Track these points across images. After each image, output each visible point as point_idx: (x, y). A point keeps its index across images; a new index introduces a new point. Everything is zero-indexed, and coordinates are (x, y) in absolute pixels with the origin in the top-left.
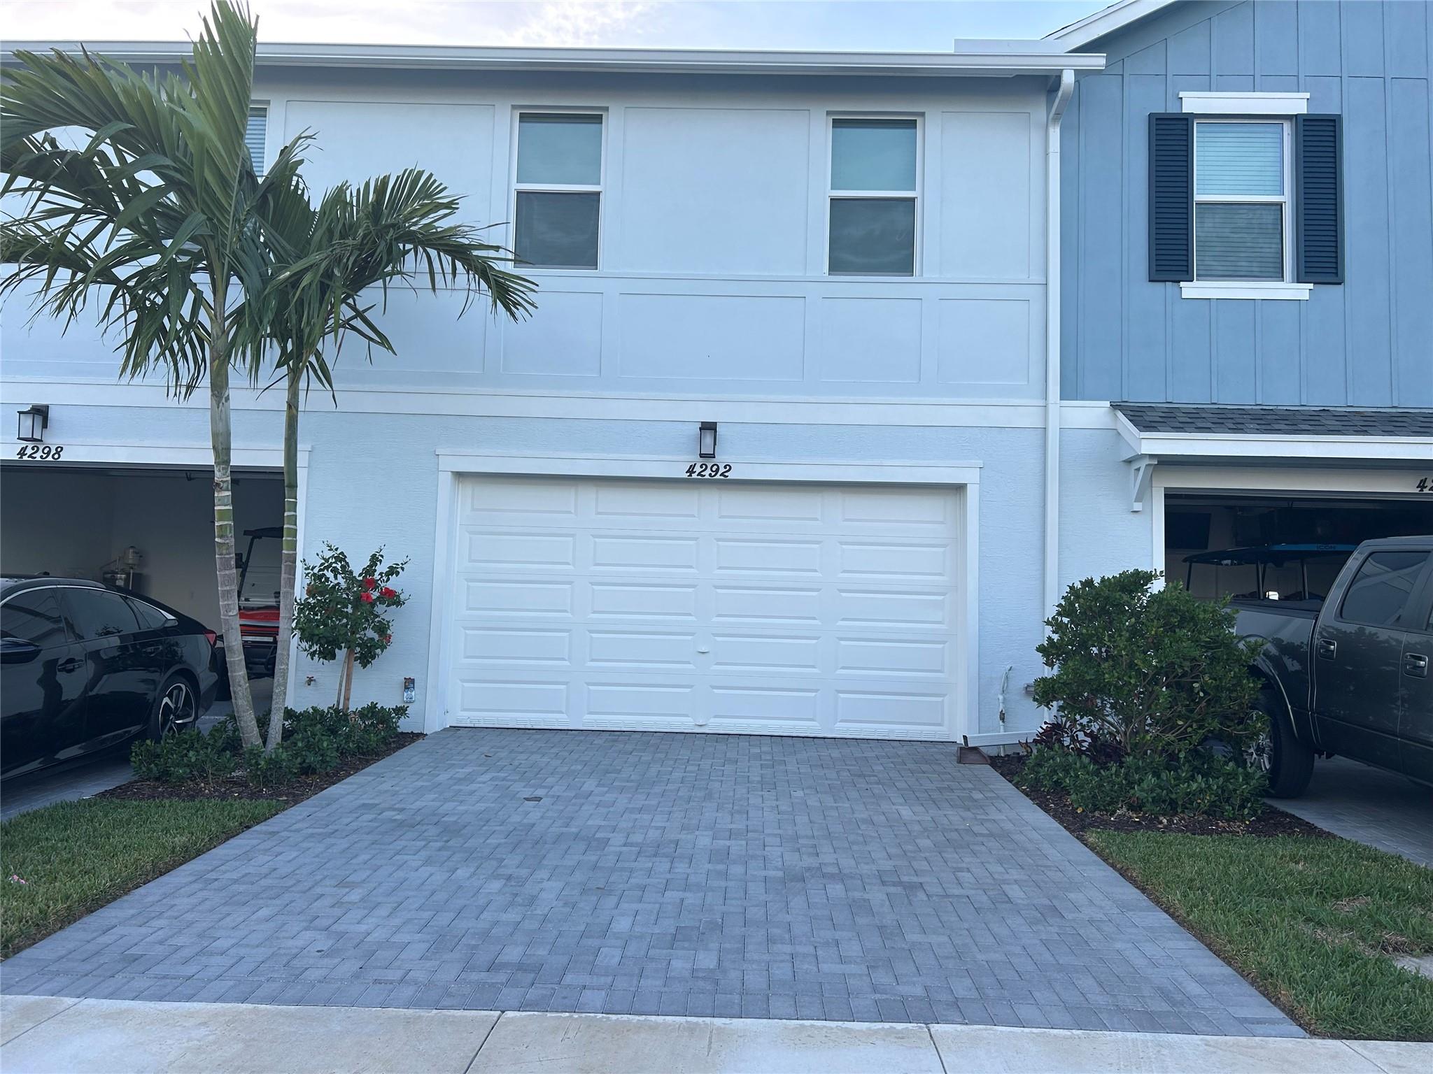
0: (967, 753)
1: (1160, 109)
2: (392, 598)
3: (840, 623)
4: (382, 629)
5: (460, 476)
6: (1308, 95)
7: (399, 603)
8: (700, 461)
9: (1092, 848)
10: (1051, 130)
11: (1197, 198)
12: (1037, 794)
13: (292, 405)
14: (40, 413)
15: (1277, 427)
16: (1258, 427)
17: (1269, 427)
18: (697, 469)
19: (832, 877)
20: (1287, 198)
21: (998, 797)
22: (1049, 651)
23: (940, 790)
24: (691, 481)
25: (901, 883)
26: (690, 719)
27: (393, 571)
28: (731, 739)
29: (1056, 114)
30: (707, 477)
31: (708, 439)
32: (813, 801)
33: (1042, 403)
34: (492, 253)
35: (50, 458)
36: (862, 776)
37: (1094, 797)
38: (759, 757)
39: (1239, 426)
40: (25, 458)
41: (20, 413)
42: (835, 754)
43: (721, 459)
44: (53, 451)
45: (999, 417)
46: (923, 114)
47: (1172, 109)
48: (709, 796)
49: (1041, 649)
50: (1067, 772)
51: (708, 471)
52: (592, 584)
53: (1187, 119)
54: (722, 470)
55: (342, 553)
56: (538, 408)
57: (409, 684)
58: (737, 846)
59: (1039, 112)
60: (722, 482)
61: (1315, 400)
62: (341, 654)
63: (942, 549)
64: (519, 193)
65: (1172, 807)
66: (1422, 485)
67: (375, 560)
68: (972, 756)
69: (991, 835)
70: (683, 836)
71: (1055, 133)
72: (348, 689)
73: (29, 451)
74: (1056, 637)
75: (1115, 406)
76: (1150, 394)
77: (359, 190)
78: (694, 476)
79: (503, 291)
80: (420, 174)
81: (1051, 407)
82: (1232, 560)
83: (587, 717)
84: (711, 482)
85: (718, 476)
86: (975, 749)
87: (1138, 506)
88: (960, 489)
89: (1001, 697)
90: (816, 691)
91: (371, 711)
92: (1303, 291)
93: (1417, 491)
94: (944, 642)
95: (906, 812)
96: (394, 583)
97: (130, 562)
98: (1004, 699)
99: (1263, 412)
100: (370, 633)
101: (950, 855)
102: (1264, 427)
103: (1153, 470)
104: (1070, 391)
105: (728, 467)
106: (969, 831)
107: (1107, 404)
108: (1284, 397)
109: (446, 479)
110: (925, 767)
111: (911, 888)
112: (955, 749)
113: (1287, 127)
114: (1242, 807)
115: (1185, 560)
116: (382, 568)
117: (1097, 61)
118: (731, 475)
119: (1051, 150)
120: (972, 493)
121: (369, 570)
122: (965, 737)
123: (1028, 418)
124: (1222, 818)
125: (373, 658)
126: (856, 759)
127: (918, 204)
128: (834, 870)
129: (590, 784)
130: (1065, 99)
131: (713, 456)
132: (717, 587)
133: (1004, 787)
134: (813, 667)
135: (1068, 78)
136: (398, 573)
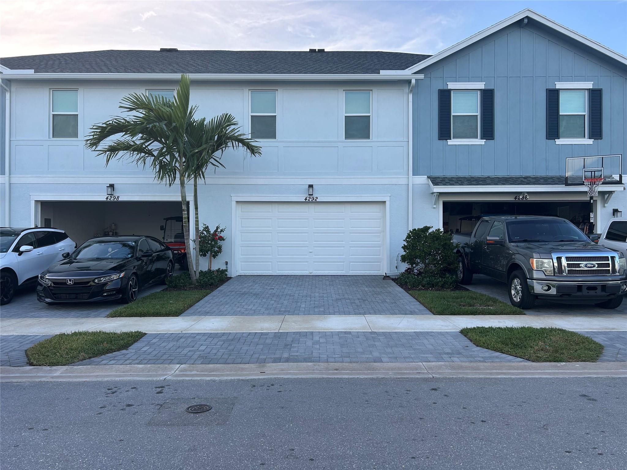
0: (386, 277)
1: (441, 88)
2: (221, 239)
3: (350, 242)
4: (220, 248)
5: (237, 202)
6: (484, 83)
7: (224, 240)
8: (309, 196)
9: (410, 294)
10: (410, 95)
11: (453, 114)
12: (401, 286)
13: (195, 186)
14: (112, 186)
15: (473, 183)
16: (467, 183)
17: (470, 183)
18: (308, 199)
19: (347, 299)
20: (478, 114)
21: (391, 286)
22: (404, 248)
23: (376, 285)
24: (306, 202)
25: (362, 300)
26: (307, 271)
27: (222, 231)
28: (320, 276)
29: (411, 91)
30: (311, 201)
31: (311, 190)
32: (343, 288)
33: (407, 177)
34: (250, 141)
35: (116, 200)
36: (356, 283)
37: (414, 284)
38: (328, 280)
39: (462, 183)
40: (108, 200)
41: (107, 187)
42: (349, 279)
43: (315, 196)
44: (116, 198)
45: (394, 181)
46: (372, 90)
47: (445, 88)
48: (316, 287)
49: (402, 247)
50: (408, 278)
51: (311, 199)
52: (278, 233)
53: (449, 91)
54: (315, 199)
55: (207, 226)
56: (261, 181)
57: (227, 263)
58: (325, 295)
59: (406, 89)
60: (315, 202)
61: (486, 174)
62: (208, 255)
63: (379, 220)
64: (252, 116)
65: (433, 286)
66: (516, 198)
67: (217, 228)
68: (388, 278)
69: (387, 292)
70: (312, 294)
71: (411, 96)
72: (211, 265)
73: (109, 198)
74: (406, 244)
75: (428, 177)
76: (438, 173)
77: (210, 121)
78: (307, 201)
79: (253, 150)
80: (227, 115)
81: (410, 178)
82: (475, 219)
83: (278, 272)
84: (312, 202)
85: (314, 201)
86: (388, 276)
87: (435, 206)
88: (384, 202)
89: (396, 262)
90: (344, 262)
91: (218, 271)
92: (483, 142)
93: (514, 200)
94: (380, 247)
95: (366, 289)
96: (222, 234)
97: (113, 228)
98: (397, 262)
99: (471, 178)
100: (216, 249)
101: (375, 296)
102: (469, 183)
103: (439, 196)
104: (416, 173)
105: (317, 198)
106: (381, 292)
107: (426, 177)
108: (477, 173)
109: (234, 203)
110: (374, 281)
111: (364, 300)
112: (383, 277)
113: (479, 92)
114: (450, 285)
115: (459, 220)
116: (219, 230)
117: (421, 76)
118: (317, 200)
119: (409, 101)
120: (388, 203)
121: (216, 231)
122: (386, 273)
123: (403, 181)
124: (445, 288)
125: (217, 256)
126: (355, 280)
127: (371, 117)
128: (348, 298)
129: (285, 286)
130: (413, 87)
131: (312, 195)
132: (314, 233)
133: (393, 284)
134: (343, 255)
135: (413, 81)
136: (223, 231)
